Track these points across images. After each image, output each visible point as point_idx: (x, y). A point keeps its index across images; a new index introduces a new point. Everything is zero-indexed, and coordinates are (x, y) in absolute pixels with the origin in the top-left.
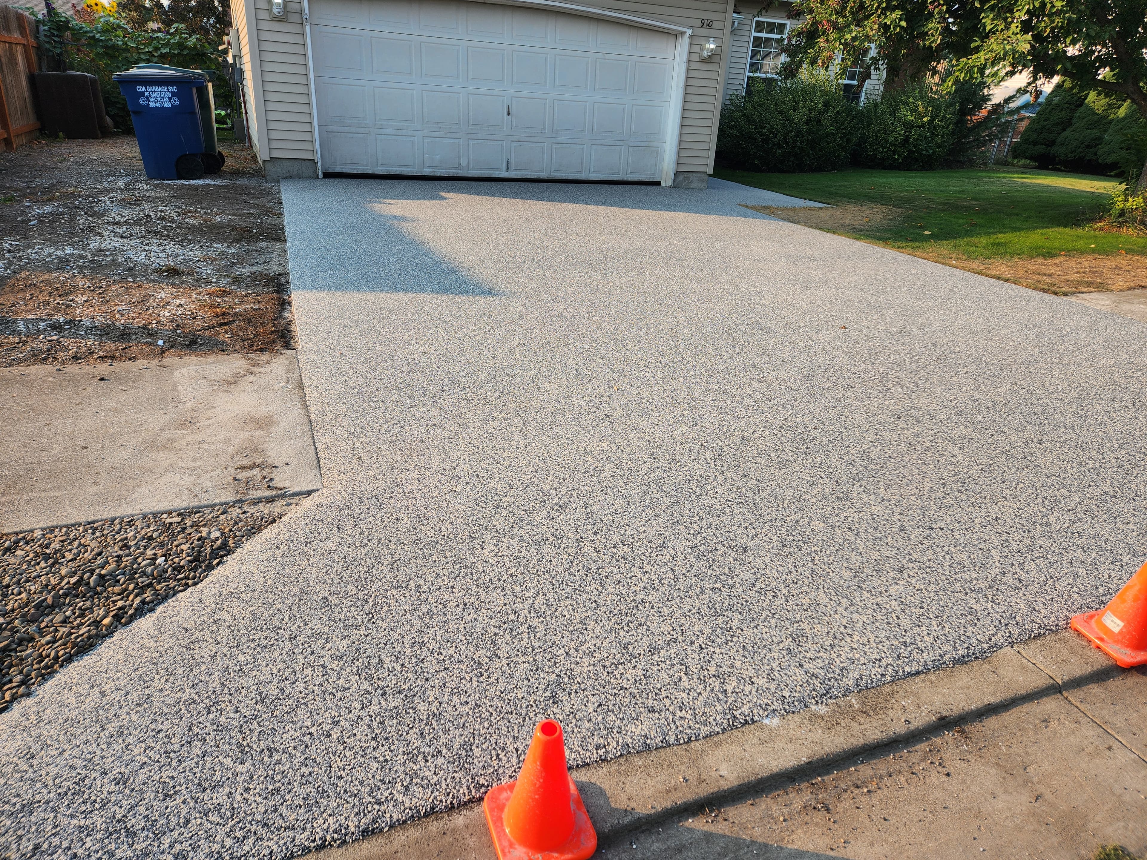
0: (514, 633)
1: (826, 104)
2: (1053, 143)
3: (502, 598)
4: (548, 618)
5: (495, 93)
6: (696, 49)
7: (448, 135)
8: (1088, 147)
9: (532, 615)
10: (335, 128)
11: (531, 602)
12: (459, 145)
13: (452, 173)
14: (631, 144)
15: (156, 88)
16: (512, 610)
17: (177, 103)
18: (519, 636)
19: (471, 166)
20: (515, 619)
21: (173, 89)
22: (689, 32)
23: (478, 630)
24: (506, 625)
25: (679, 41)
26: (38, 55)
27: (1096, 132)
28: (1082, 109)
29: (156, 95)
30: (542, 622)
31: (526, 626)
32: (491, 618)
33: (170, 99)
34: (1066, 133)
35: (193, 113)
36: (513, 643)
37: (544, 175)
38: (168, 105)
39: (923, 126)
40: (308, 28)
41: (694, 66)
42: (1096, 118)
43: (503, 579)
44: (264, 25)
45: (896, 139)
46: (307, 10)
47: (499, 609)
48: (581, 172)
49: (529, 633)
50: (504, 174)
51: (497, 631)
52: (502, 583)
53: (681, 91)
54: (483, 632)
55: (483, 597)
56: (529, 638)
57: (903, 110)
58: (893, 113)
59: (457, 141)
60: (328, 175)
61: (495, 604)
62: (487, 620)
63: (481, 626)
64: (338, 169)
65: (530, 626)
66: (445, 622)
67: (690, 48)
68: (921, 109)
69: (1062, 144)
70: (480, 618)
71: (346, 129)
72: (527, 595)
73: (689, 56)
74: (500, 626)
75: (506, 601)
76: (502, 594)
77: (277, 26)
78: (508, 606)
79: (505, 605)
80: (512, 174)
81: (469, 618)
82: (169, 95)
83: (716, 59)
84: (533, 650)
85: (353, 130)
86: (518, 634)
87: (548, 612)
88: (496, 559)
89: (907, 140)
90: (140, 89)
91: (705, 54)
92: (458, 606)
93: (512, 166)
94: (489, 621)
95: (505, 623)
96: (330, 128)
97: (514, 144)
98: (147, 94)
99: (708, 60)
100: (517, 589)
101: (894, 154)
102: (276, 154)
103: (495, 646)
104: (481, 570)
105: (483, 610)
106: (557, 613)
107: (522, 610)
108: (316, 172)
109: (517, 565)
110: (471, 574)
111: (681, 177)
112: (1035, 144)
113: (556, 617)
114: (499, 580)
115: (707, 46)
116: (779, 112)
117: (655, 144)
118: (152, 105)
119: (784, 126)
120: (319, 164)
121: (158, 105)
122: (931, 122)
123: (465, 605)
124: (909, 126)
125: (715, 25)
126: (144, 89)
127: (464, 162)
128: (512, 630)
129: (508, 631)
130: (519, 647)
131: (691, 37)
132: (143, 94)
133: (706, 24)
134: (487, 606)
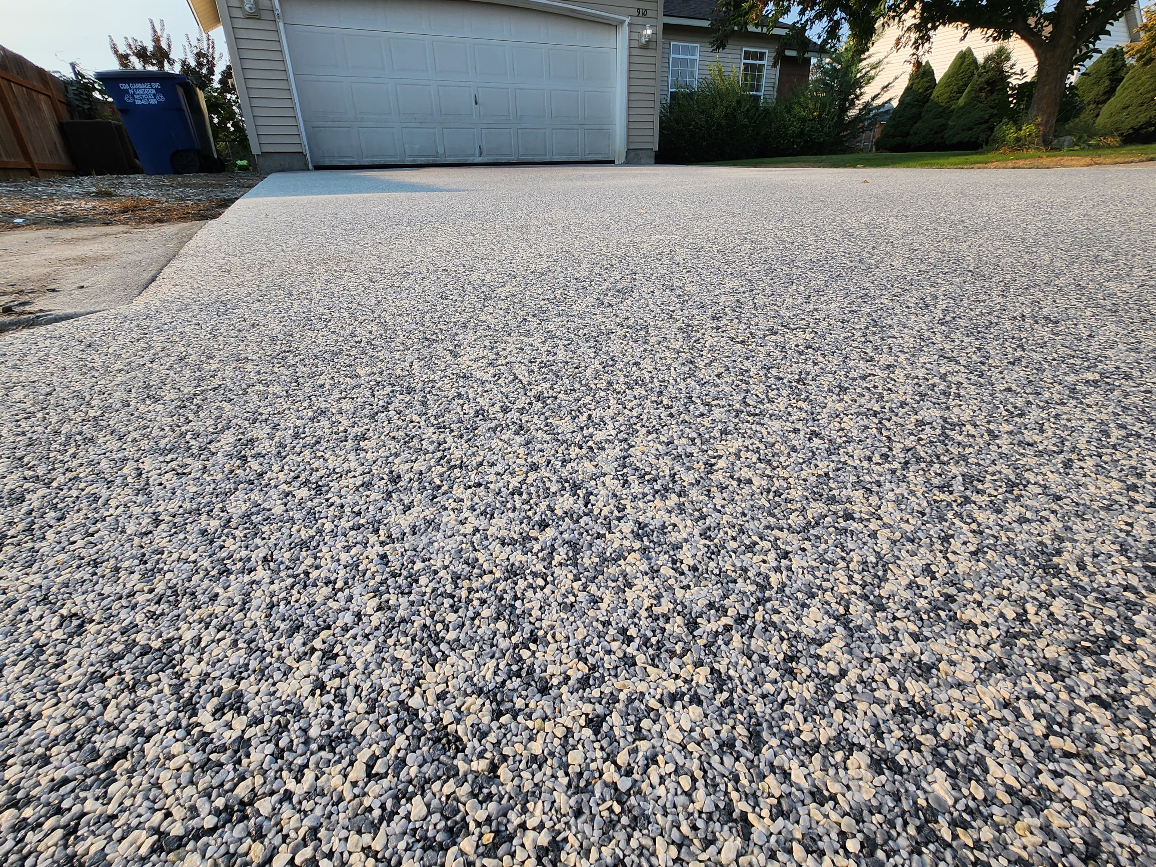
0: (587, 560)
1: (739, 102)
2: (908, 134)
3: (522, 451)
4: (694, 494)
5: (462, 84)
6: (635, 36)
7: (424, 125)
8: (936, 133)
9: (636, 488)
10: (320, 124)
11: (617, 452)
12: (434, 134)
13: (430, 160)
14: (586, 127)
15: (139, 85)
16: (561, 480)
17: (163, 99)
18: (613, 570)
19: (447, 154)
20: (579, 507)
21: (156, 85)
22: (628, 20)
23: (437, 563)
24: (550, 532)
25: (619, 31)
26: (69, 111)
27: (942, 121)
28: (928, 104)
29: (141, 92)
30: (681, 508)
31: (627, 527)
32: (488, 514)
33: (154, 95)
34: (918, 124)
35: (181, 110)
36: (595, 601)
37: (513, 159)
38: (154, 102)
39: (814, 119)
40: (281, 25)
41: (635, 52)
42: (941, 109)
43: (519, 405)
44: (239, 24)
45: (794, 132)
46: (278, 6)
47: (514, 483)
48: (545, 155)
49: (644, 550)
50: (478, 160)
51: (518, 557)
52: (514, 415)
53: (625, 75)
54: (459, 568)
55: (458, 454)
56: (654, 572)
57: (797, 109)
58: (789, 112)
59: (432, 130)
60: (318, 168)
61: (499, 468)
62: (473, 521)
63: (451, 544)
64: (327, 163)
65: (641, 526)
66: (304, 545)
67: (630, 36)
68: (811, 106)
69: (915, 134)
70: (448, 519)
71: (330, 124)
72: (599, 436)
73: (629, 43)
74: (527, 538)
75: (536, 458)
76: (519, 439)
77: (250, 24)
78: (544, 472)
79: (534, 467)
80: (485, 160)
81: (406, 522)
82: (154, 91)
83: (652, 45)
84: (692, 625)
85: (336, 124)
86: (604, 560)
87: (689, 477)
88: (492, 370)
89: (802, 132)
90: (124, 86)
91: (643, 40)
92: (368, 485)
93: (485, 153)
94: (482, 522)
95: (543, 525)
96: (315, 124)
97: (484, 131)
98: (131, 91)
99: (646, 46)
100: (565, 426)
101: (793, 144)
102: (267, 149)
103: (514, 625)
104: (453, 393)
105: (458, 491)
106: (718, 477)
107: (594, 477)
108: (306, 164)
109: (550, 376)
110: (424, 403)
111: (632, 154)
112: (893, 137)
113: (722, 488)
114: (505, 410)
115: (645, 32)
116: (702, 113)
117: (607, 127)
118: (138, 102)
119: (707, 121)
120: (308, 156)
121: (145, 102)
122: (820, 116)
123: (395, 479)
124: (803, 120)
125: (649, 14)
126: (127, 87)
127: (441, 151)
128: (574, 546)
129: (562, 554)
130: (622, 618)
131: (629, 24)
132: (126, 91)
133: (642, 13)
134: (474, 478)
